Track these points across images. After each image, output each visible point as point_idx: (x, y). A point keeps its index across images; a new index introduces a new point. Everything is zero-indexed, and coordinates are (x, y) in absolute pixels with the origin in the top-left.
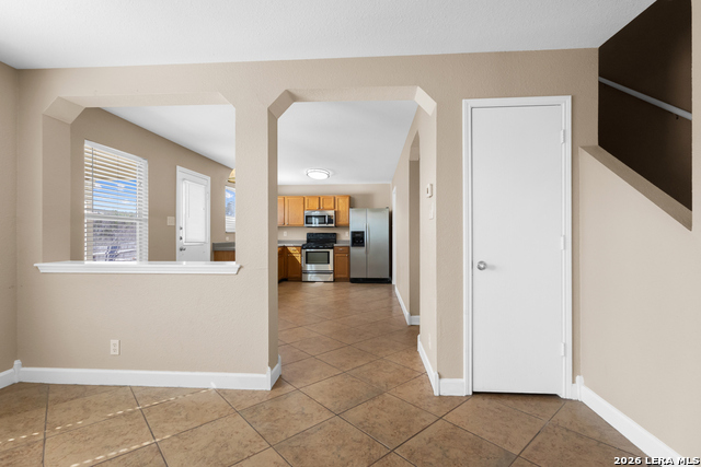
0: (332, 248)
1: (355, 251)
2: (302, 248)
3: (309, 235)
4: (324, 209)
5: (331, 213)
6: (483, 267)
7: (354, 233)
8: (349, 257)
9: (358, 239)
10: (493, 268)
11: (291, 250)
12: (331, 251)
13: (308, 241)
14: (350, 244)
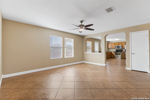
0: (121, 52)
2: (115, 52)
4: (119, 45)
6: (133, 54)
10: (135, 54)
11: (112, 53)
12: (121, 53)
13: (116, 51)
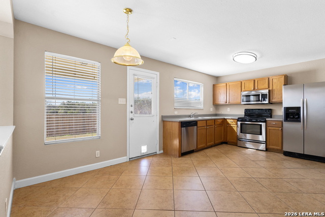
0: (265, 121)
1: (288, 126)
2: (239, 120)
3: (246, 111)
4: (258, 89)
5: (266, 92)
7: (287, 109)
8: (282, 130)
9: (293, 114)
11: (229, 121)
12: (263, 124)
13: (245, 115)
14: (282, 119)
